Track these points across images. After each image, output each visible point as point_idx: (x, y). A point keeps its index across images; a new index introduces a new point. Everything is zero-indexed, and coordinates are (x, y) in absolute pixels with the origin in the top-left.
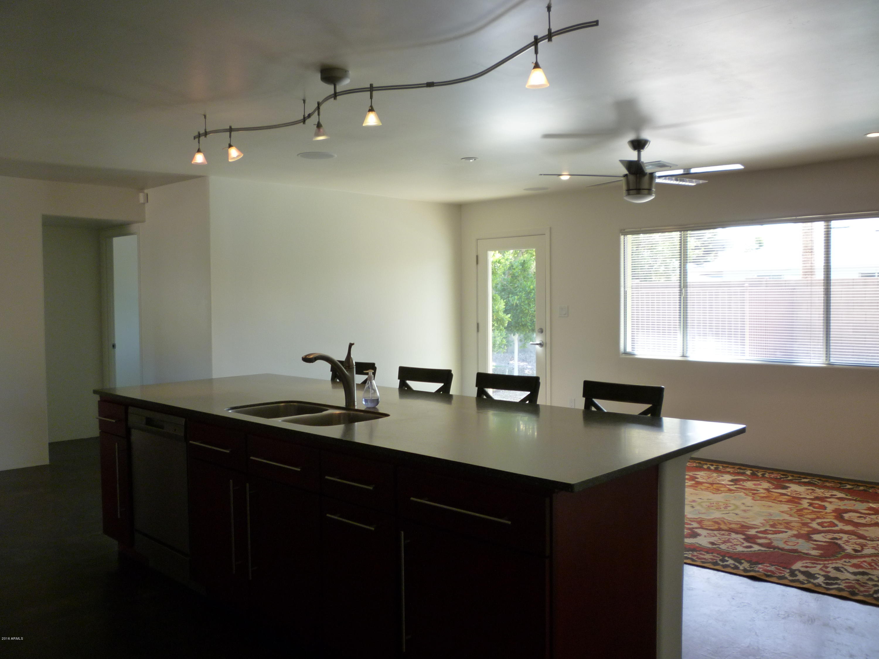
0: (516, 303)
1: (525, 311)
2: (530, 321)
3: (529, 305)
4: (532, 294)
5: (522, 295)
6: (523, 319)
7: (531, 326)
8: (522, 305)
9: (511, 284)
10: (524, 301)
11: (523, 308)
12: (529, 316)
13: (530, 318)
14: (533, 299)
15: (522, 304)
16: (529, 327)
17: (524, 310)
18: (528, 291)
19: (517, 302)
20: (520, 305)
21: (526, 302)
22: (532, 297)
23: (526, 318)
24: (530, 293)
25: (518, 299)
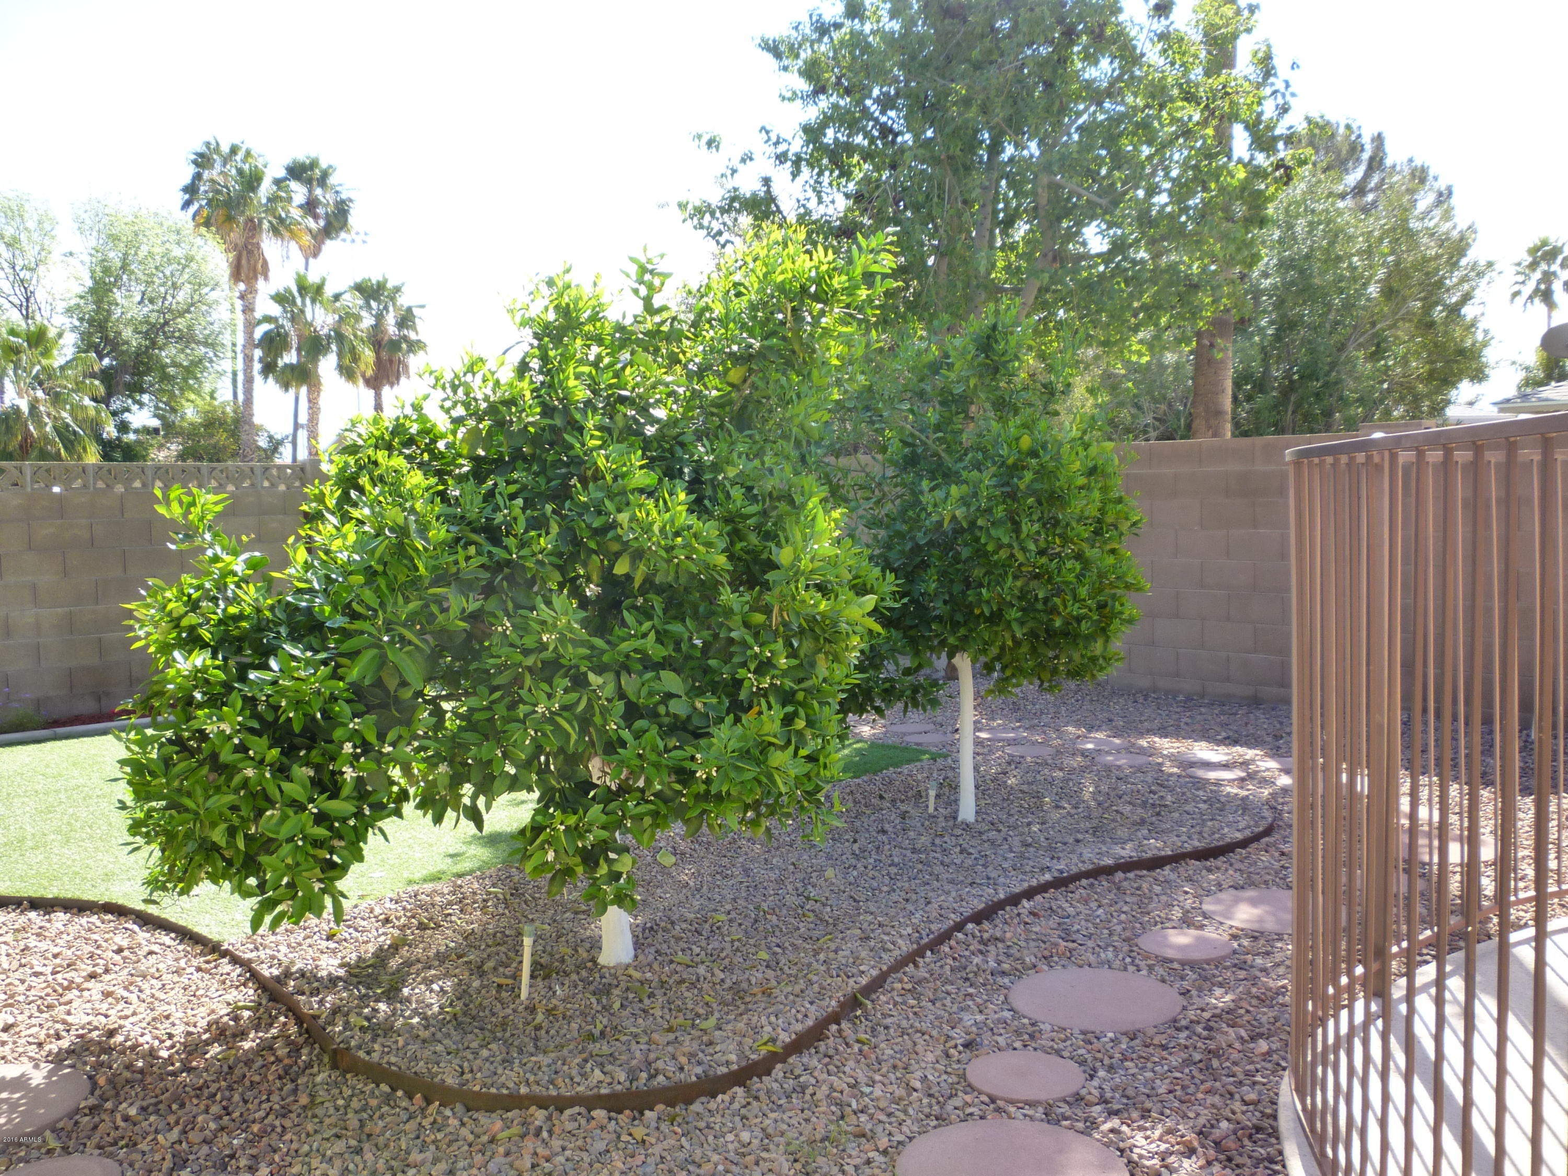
0: (954, 518)
1: (996, 552)
2: (1020, 598)
3: (1016, 527)
4: (1028, 476)
5: (981, 481)
6: (984, 591)
7: (1022, 624)
8: (981, 528)
9: (940, 434)
10: (989, 510)
11: (983, 541)
12: (1016, 577)
13: (1019, 583)
14: (1031, 500)
15: (980, 522)
16: (1015, 626)
17: (990, 548)
18: (1010, 461)
19: (958, 513)
20: (973, 524)
21: (1000, 512)
22: (1028, 487)
23: (998, 583)
24: (1017, 468)
25: (964, 501)
